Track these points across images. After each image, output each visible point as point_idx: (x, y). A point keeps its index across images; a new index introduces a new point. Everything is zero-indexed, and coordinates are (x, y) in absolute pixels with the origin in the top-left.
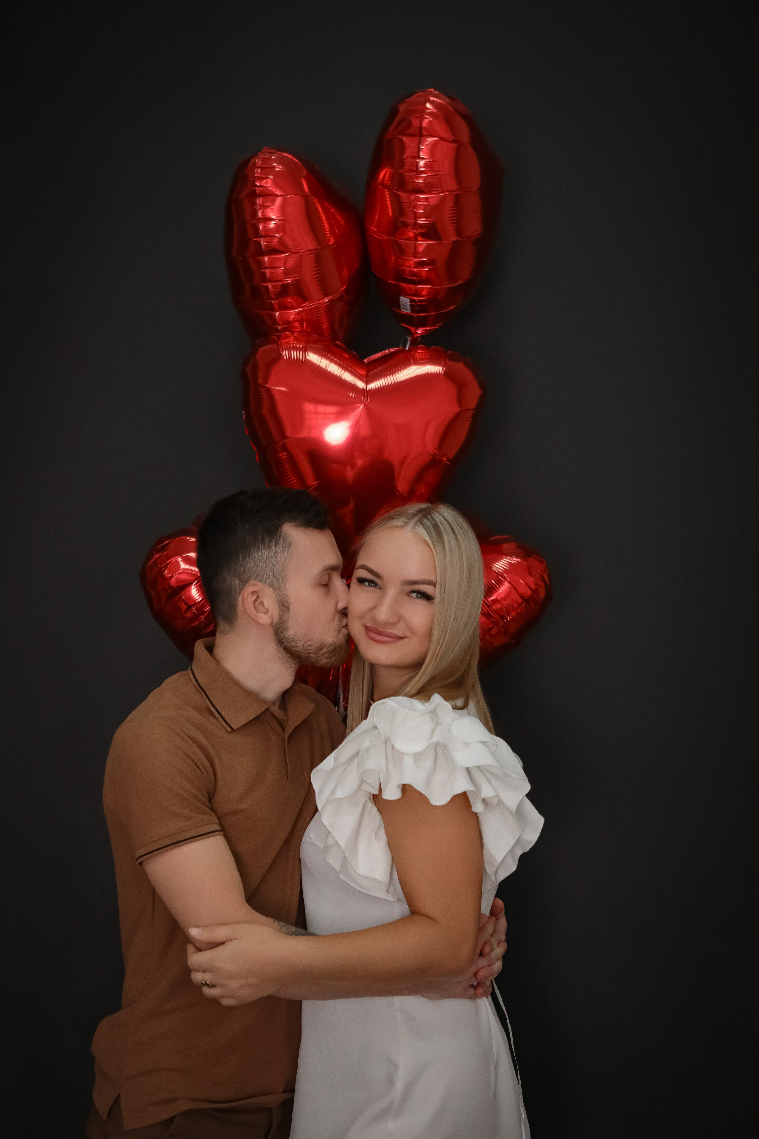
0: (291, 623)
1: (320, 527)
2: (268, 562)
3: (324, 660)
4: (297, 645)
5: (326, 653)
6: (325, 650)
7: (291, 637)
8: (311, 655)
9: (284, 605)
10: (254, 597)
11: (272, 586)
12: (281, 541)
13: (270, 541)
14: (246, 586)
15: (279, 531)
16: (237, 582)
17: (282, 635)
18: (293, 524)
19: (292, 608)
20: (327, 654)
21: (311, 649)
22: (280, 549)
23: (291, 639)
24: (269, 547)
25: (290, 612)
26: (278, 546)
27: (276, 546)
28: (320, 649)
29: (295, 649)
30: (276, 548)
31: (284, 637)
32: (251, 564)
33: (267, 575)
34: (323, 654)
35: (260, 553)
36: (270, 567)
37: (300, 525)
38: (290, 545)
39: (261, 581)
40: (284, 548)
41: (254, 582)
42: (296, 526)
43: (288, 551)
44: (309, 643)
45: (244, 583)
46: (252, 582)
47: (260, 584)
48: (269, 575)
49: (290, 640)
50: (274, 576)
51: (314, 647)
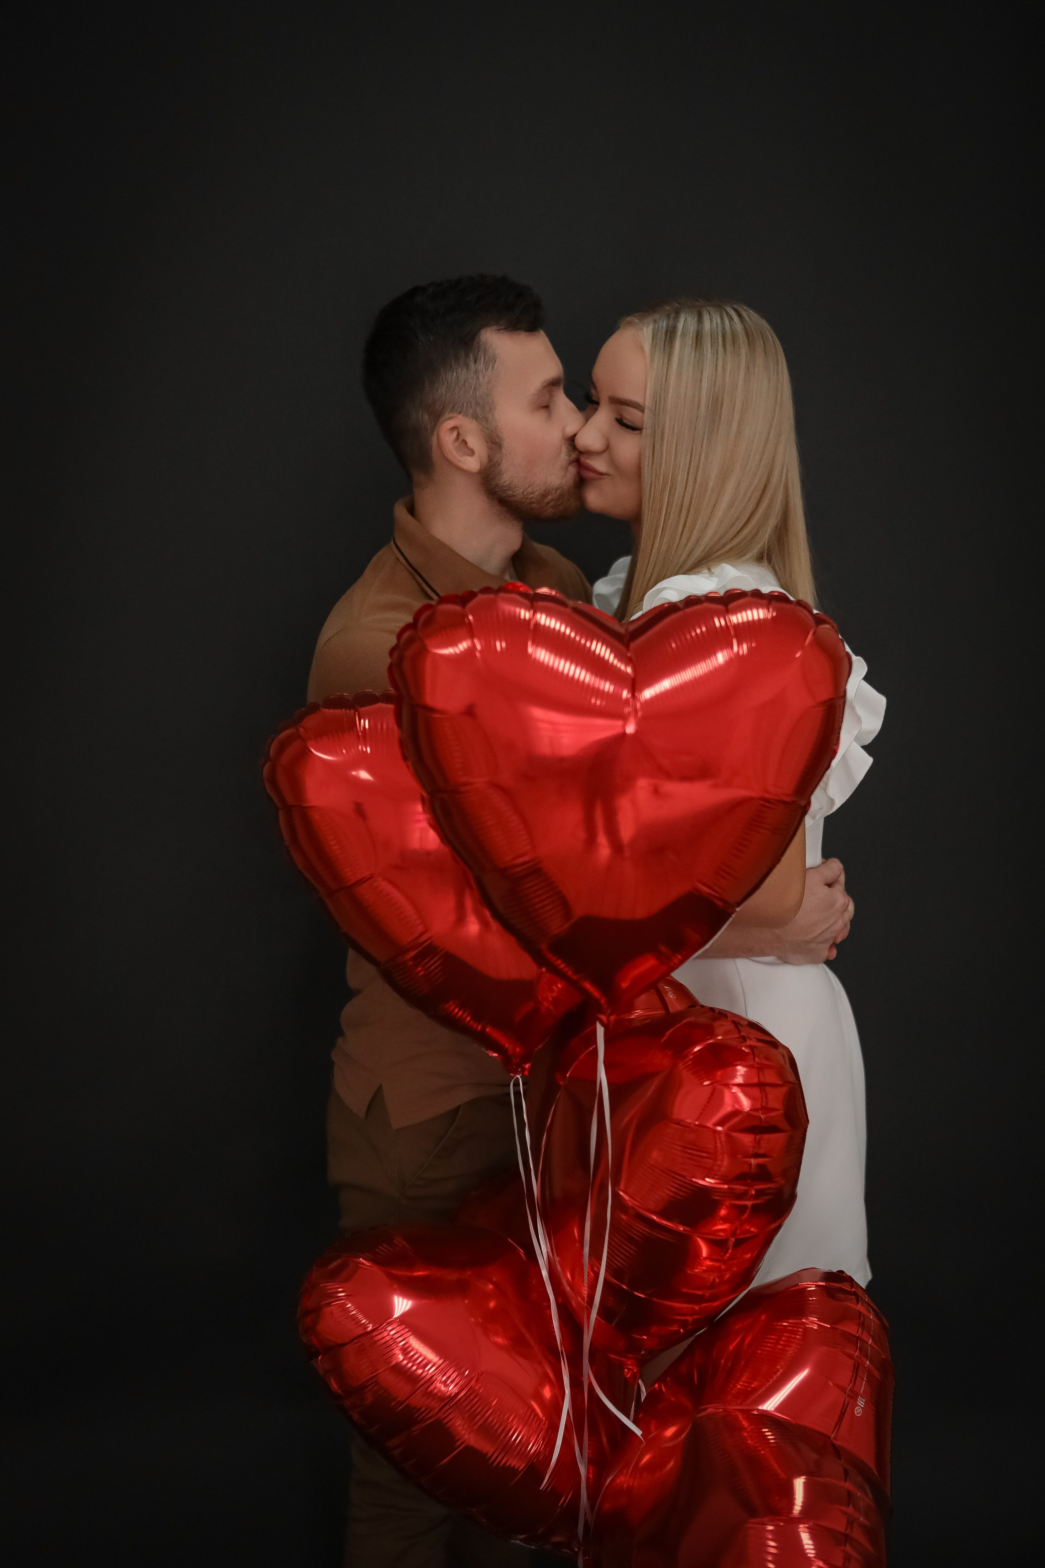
0: (504, 466)
1: (532, 328)
2: (466, 385)
3: (550, 510)
4: (515, 494)
5: (552, 500)
6: (550, 497)
7: (506, 484)
8: (534, 505)
9: (494, 442)
10: (455, 434)
11: (475, 417)
12: (481, 354)
13: (467, 356)
14: (442, 419)
15: (476, 341)
16: (426, 417)
17: (494, 483)
18: (494, 328)
19: (506, 444)
20: (552, 503)
21: (532, 498)
22: (481, 366)
23: (506, 486)
24: (467, 366)
25: (504, 450)
26: (478, 362)
27: (476, 362)
28: (544, 496)
29: (513, 499)
30: (475, 365)
31: (497, 485)
32: (442, 390)
33: (467, 403)
34: (548, 503)
35: (455, 374)
36: (471, 391)
37: (506, 329)
38: (494, 359)
39: (460, 413)
40: (487, 364)
41: (451, 415)
42: (499, 330)
43: (493, 368)
44: (530, 490)
45: (437, 417)
46: (447, 415)
47: (460, 416)
48: (471, 403)
49: (506, 488)
50: (477, 403)
51: (537, 493)
